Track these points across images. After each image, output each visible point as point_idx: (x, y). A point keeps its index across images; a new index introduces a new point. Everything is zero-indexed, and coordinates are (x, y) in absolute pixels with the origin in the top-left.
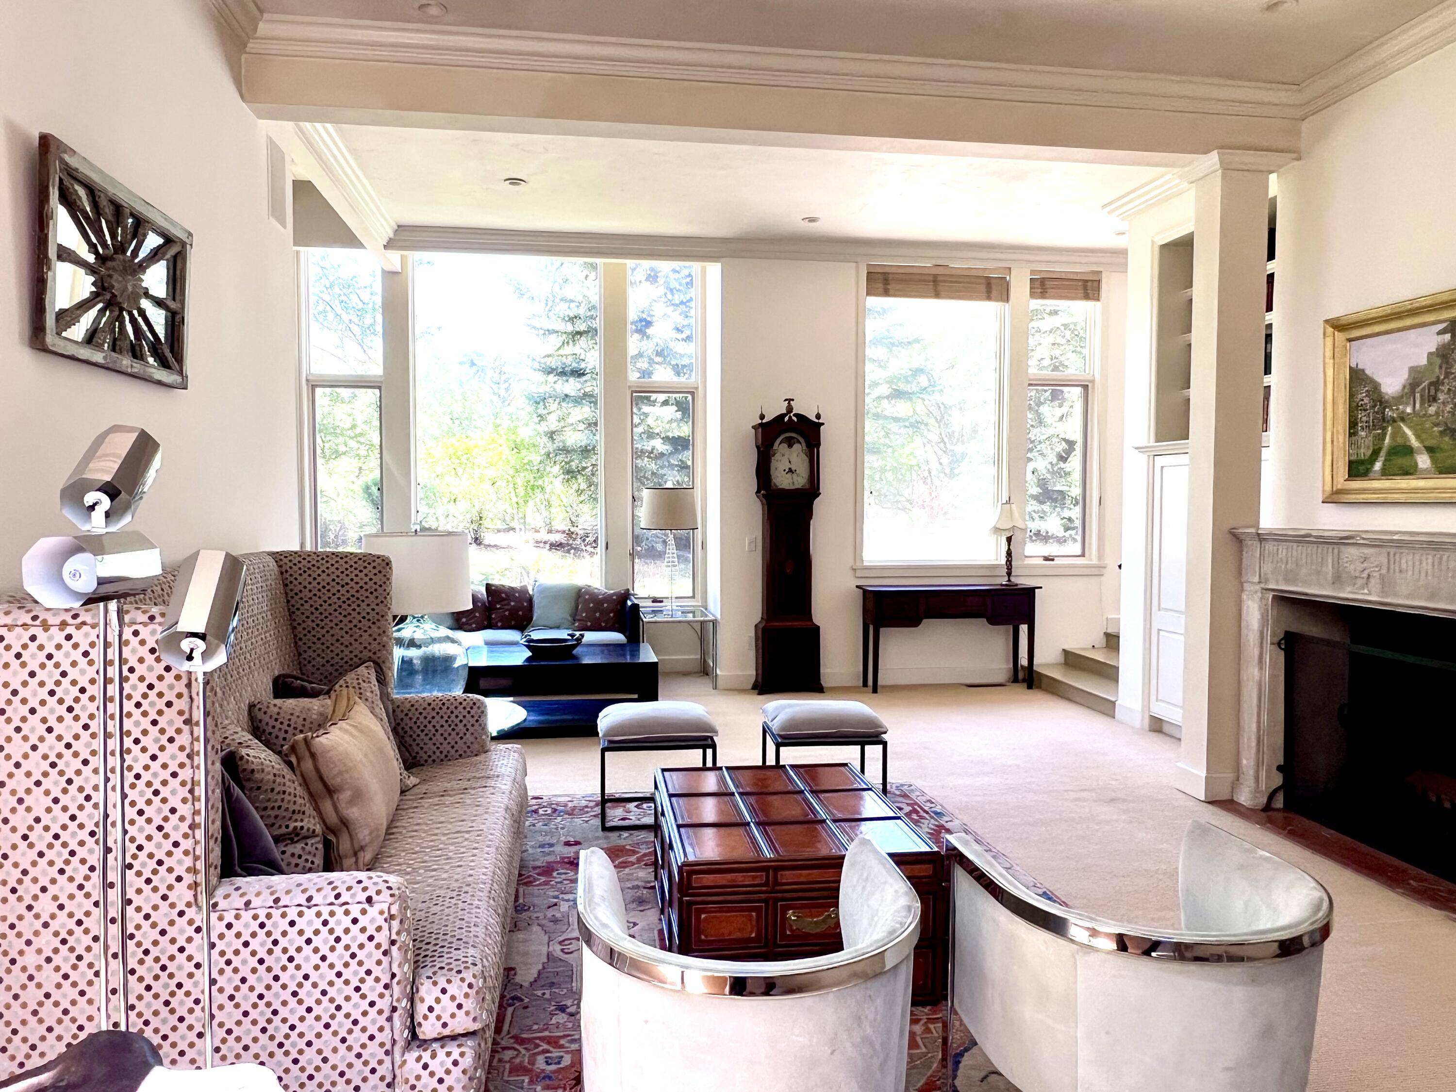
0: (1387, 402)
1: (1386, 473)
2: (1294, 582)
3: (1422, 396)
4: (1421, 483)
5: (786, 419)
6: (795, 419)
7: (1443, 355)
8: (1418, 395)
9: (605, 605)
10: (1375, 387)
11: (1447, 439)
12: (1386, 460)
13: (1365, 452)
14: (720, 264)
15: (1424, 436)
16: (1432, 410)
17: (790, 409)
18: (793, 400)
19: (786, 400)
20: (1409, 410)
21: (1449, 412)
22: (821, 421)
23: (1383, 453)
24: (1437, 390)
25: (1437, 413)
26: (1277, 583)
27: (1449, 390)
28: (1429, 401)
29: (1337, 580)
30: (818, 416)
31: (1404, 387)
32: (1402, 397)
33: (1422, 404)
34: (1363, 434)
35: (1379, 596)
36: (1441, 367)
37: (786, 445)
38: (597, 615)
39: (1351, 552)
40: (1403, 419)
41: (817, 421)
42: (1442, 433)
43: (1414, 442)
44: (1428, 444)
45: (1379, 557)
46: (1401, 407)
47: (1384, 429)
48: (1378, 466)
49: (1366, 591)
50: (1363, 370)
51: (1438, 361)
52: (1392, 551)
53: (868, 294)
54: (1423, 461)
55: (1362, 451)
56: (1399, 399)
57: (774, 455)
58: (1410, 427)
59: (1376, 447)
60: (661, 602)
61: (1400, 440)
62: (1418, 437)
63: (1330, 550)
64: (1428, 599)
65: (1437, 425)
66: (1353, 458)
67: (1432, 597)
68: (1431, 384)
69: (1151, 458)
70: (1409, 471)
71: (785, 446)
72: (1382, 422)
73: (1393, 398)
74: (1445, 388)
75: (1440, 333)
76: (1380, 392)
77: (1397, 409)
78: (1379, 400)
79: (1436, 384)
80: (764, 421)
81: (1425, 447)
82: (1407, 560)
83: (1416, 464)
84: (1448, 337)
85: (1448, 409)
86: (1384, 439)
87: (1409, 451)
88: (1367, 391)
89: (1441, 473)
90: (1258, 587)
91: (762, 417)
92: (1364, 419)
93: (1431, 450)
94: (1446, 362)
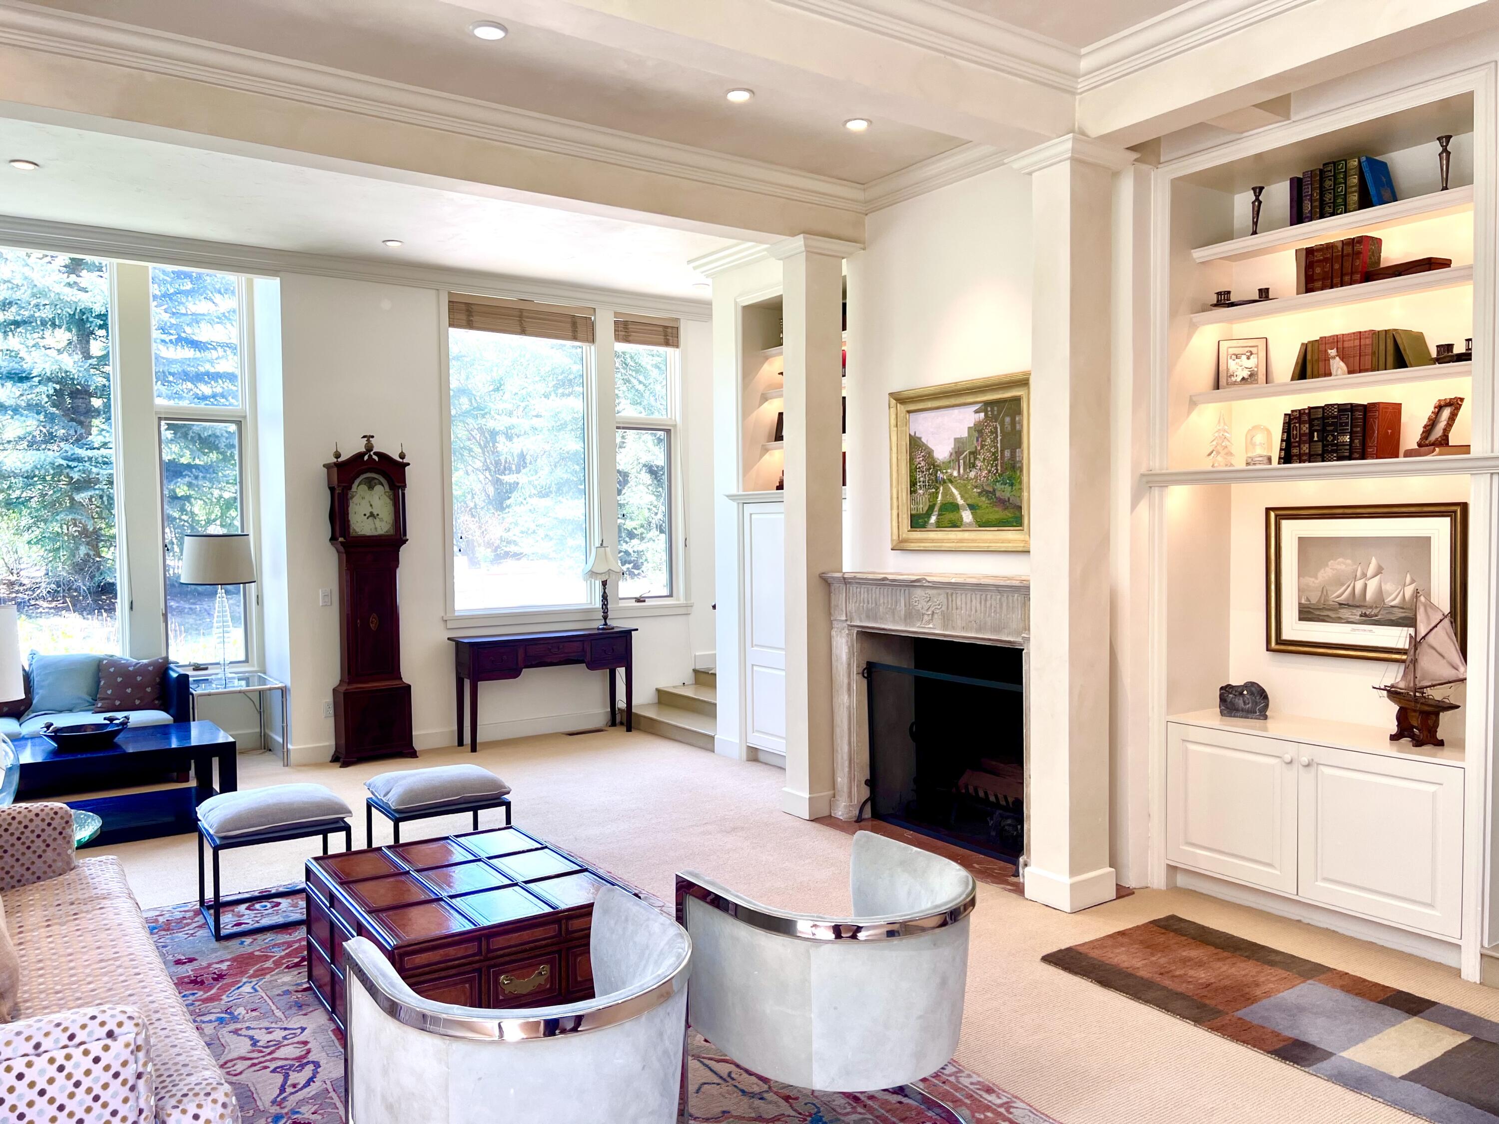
0: (938, 466)
1: (939, 525)
2: (875, 619)
3: (964, 463)
4: (966, 535)
5: (366, 458)
6: (376, 458)
7: (978, 430)
8: (961, 461)
9: (139, 678)
10: (929, 453)
11: (984, 499)
12: (939, 515)
13: (923, 507)
14: (279, 278)
15: (967, 496)
16: (972, 474)
17: (369, 448)
18: (373, 437)
19: (364, 437)
20: (955, 474)
21: (985, 477)
22: (405, 461)
23: (936, 509)
24: (975, 458)
25: (976, 477)
26: (861, 621)
27: (984, 459)
28: (970, 467)
29: (910, 616)
30: (402, 456)
31: (951, 454)
32: (950, 462)
33: (965, 470)
34: (921, 492)
35: (941, 630)
36: (977, 440)
37: (366, 488)
38: (129, 690)
39: (919, 592)
40: (951, 482)
41: (401, 460)
42: (980, 494)
43: (960, 502)
44: (970, 501)
45: (940, 598)
46: (949, 471)
47: (937, 489)
48: (933, 519)
49: (931, 626)
50: (920, 438)
51: (976, 434)
52: (949, 591)
53: (451, 325)
54: (967, 516)
55: (921, 506)
56: (948, 464)
57: (352, 498)
58: (956, 488)
59: (931, 504)
60: (206, 669)
61: (949, 499)
62: (962, 497)
63: (902, 591)
64: (977, 631)
65: (976, 487)
66: (913, 512)
67: (979, 630)
68: (970, 453)
69: (741, 506)
70: (955, 524)
71: (364, 487)
72: (935, 483)
73: (943, 463)
74: (981, 457)
75: (976, 412)
76: (933, 457)
77: (946, 472)
78: (933, 466)
79: (974, 453)
80: (340, 460)
81: (968, 505)
82: (960, 600)
83: (961, 517)
84: (982, 415)
85: (984, 474)
86: (937, 498)
87: (955, 507)
88: (923, 456)
89: (980, 526)
90: (845, 625)
91: (338, 455)
92: (922, 479)
93: (972, 507)
94: (981, 436)
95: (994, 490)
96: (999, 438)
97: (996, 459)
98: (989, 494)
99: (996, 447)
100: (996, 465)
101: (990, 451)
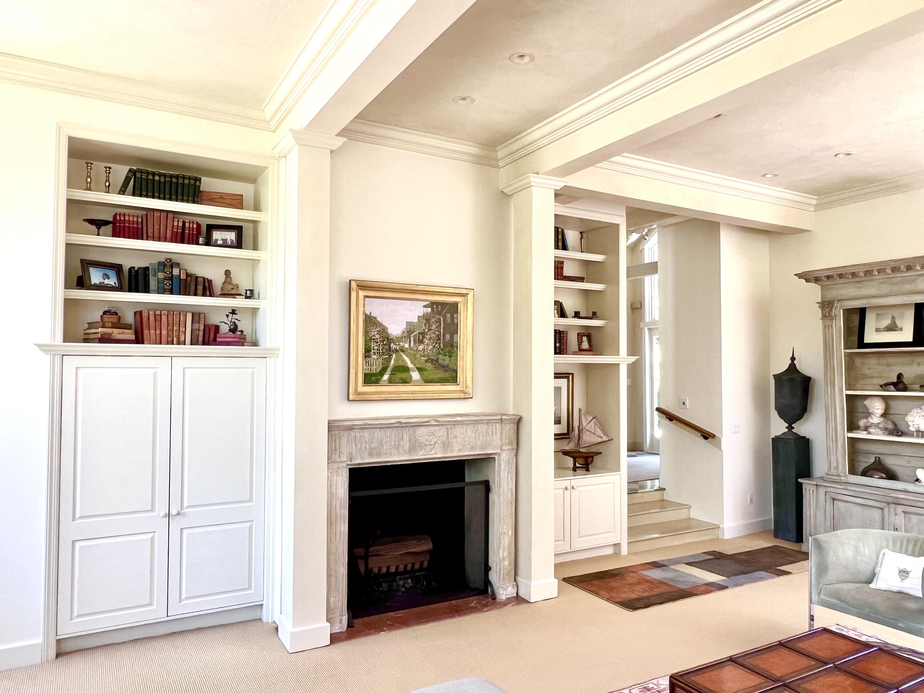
0: (392, 339)
1: (391, 381)
3: (414, 339)
4: (416, 388)
7: (426, 318)
8: (412, 339)
10: (383, 331)
11: (429, 364)
12: (391, 374)
13: (376, 368)
15: (416, 362)
16: (421, 347)
20: (407, 346)
21: (430, 350)
23: (389, 370)
24: (423, 337)
25: (424, 350)
27: (430, 338)
28: (419, 343)
29: (413, 448)
31: (403, 332)
32: (402, 338)
33: (415, 343)
34: (375, 357)
35: (441, 454)
36: (425, 325)
40: (403, 351)
42: (426, 361)
43: (410, 365)
44: (418, 365)
45: (441, 432)
46: (401, 344)
47: (390, 356)
48: (386, 377)
49: (433, 452)
50: (375, 318)
51: (424, 321)
52: (449, 427)
54: (416, 375)
55: (374, 367)
56: (400, 339)
58: (407, 356)
59: (384, 366)
61: (401, 363)
62: (412, 362)
65: (424, 356)
66: (367, 372)
68: (419, 333)
69: (58, 359)
70: (405, 381)
72: (389, 351)
73: (396, 338)
74: (428, 337)
75: (425, 306)
76: (387, 333)
77: (399, 345)
78: (387, 339)
79: (423, 334)
81: (417, 368)
82: (459, 430)
83: (411, 376)
84: (429, 310)
85: (430, 348)
86: (390, 362)
87: (406, 369)
88: (378, 331)
89: (426, 382)
90: (345, 465)
92: (376, 348)
93: (420, 370)
94: (429, 323)
95: (437, 359)
96: (442, 326)
97: (439, 339)
98: (434, 362)
99: (440, 331)
100: (440, 343)
101: (435, 334)
